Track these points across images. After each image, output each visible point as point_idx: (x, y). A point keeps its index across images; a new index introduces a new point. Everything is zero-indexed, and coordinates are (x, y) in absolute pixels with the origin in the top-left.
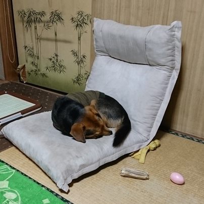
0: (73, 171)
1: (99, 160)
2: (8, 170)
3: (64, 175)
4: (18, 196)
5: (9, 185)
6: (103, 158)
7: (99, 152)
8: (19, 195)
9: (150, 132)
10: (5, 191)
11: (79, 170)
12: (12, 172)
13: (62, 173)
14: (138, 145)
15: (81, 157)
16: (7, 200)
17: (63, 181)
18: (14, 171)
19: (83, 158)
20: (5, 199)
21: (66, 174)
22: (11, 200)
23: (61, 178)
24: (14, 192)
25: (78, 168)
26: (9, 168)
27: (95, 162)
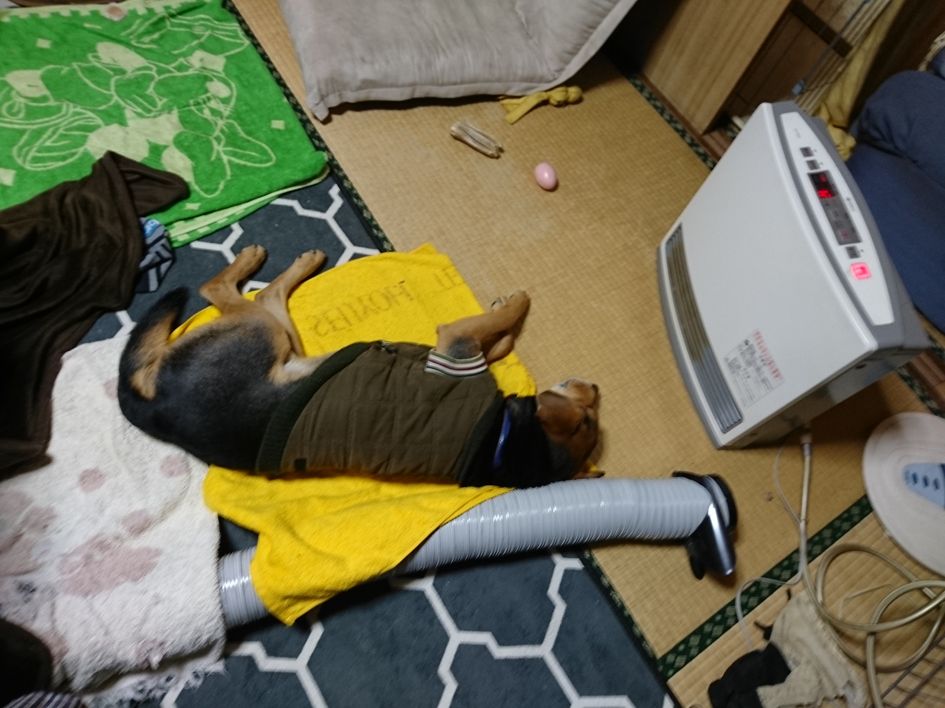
0: (345, 86)
1: (413, 85)
2: (236, 37)
3: (323, 87)
4: (230, 97)
5: (226, 69)
6: (425, 84)
7: (420, 68)
8: (235, 93)
9: (567, 62)
10: (214, 76)
11: (360, 88)
12: (242, 44)
13: (319, 82)
14: (525, 85)
15: (372, 63)
16: (209, 95)
17: (318, 98)
18: (247, 42)
19: (377, 67)
20: (206, 91)
21: (327, 85)
22: (215, 97)
23: (315, 90)
24: (228, 85)
25: (358, 84)
26: (241, 33)
27: (403, 86)
